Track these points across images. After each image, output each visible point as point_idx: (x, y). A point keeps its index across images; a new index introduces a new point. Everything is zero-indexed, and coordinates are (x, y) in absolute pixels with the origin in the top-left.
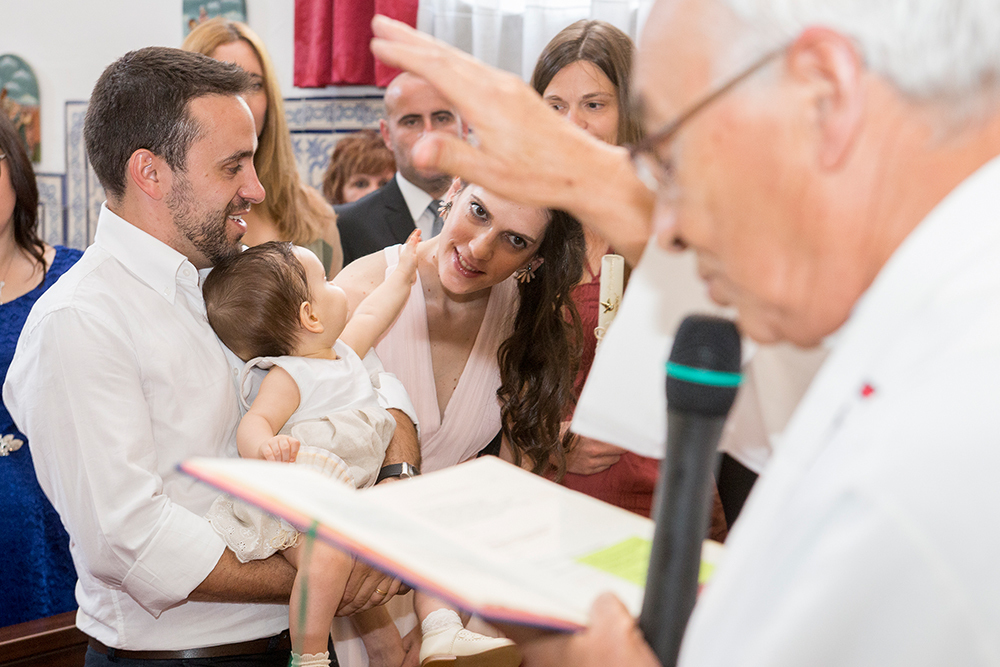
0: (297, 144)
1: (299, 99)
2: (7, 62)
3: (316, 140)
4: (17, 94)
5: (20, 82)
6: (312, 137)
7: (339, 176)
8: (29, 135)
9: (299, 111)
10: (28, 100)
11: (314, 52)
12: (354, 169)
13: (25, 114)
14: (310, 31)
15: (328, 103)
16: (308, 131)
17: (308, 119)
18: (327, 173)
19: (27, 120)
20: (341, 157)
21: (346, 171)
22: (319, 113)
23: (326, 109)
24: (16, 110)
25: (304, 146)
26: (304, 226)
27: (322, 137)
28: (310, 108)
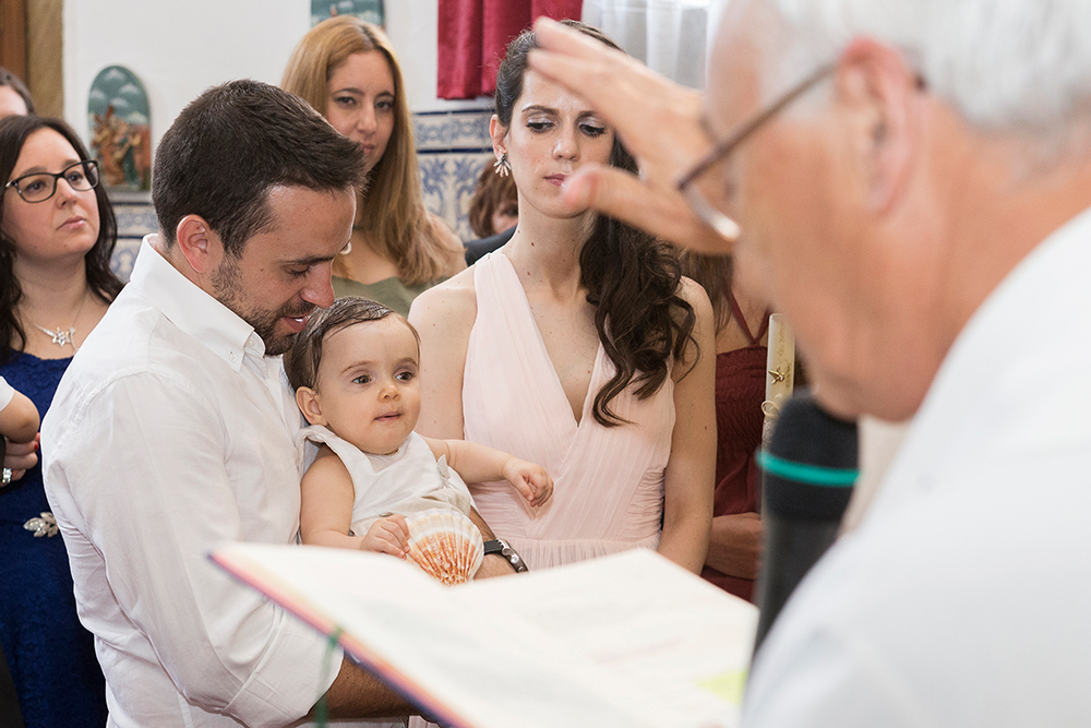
0: (443, 165)
1: (444, 113)
2: (114, 74)
3: (464, 160)
4: (124, 112)
5: (128, 97)
6: (459, 157)
7: (487, 203)
8: (138, 158)
9: (445, 127)
10: (137, 118)
11: (461, 57)
12: (504, 195)
13: (134, 135)
14: (456, 32)
15: (479, 116)
16: (455, 151)
17: (454, 136)
18: (475, 199)
19: (136, 141)
20: (490, 181)
21: (495, 196)
22: (467, 129)
23: (475, 125)
24: (123, 130)
25: (451, 167)
26: (427, 262)
27: (471, 157)
28: (458, 122)
